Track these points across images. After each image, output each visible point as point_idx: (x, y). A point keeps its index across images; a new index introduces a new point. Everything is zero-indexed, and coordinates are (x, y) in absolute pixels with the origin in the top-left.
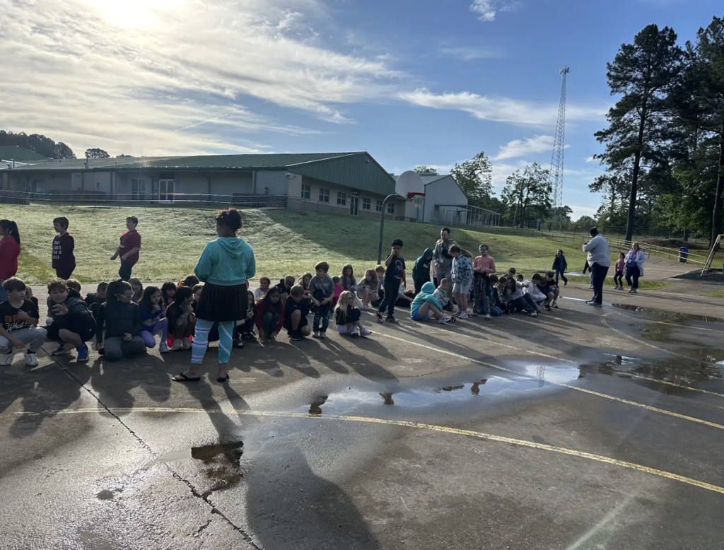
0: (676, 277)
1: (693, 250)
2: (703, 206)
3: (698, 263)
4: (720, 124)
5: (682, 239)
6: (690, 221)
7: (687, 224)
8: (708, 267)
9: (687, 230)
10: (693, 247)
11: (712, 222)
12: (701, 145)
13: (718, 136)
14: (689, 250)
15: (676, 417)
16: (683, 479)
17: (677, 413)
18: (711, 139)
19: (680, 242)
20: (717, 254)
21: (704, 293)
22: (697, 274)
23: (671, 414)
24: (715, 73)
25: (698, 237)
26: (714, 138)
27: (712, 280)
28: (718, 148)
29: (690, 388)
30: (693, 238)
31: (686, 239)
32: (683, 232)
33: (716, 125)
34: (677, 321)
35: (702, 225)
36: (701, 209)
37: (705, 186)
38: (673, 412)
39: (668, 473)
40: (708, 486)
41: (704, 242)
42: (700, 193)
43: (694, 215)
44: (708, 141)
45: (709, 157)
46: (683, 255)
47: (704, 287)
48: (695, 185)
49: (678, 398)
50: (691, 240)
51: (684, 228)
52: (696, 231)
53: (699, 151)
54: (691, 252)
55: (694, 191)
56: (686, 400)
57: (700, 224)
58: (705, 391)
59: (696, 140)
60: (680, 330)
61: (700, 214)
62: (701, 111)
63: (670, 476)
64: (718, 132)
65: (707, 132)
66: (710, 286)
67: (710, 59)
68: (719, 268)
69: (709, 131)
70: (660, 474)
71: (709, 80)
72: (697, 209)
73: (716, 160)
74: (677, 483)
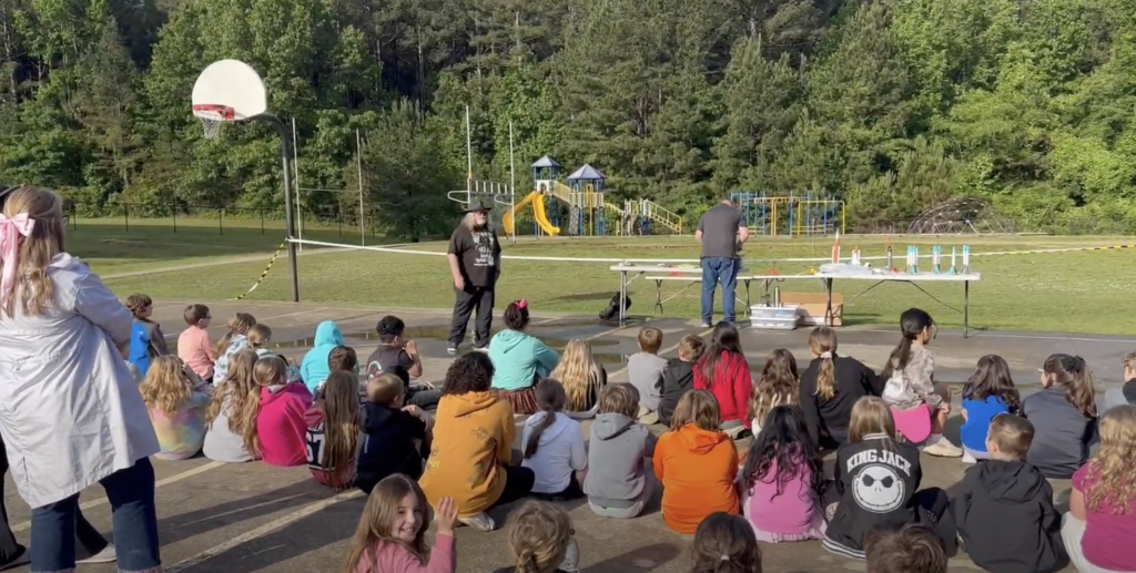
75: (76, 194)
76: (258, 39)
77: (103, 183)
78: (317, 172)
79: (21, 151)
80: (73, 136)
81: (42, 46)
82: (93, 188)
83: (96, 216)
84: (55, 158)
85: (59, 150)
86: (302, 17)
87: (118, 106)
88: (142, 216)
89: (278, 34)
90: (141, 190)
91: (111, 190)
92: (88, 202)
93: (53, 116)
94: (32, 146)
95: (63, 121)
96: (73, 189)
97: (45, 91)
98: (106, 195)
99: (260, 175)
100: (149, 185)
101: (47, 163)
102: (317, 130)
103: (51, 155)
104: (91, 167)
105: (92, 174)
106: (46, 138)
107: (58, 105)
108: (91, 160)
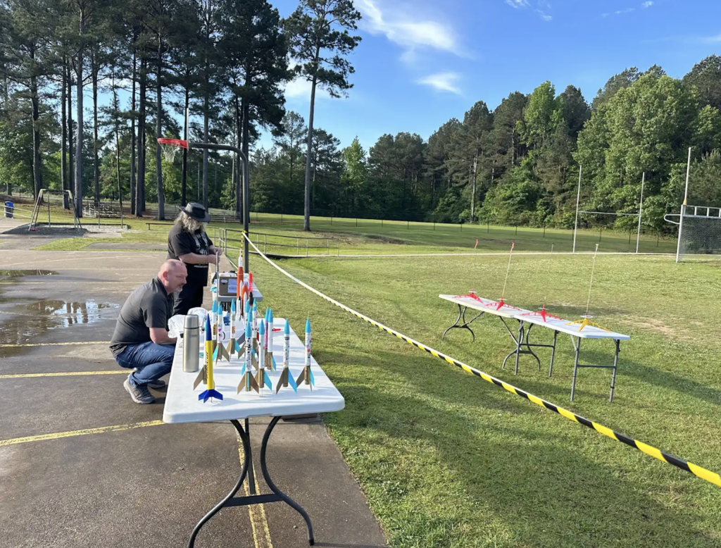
0: (4, 233)
1: (18, 205)
2: (22, 159)
3: (24, 217)
4: (28, 78)
5: (6, 193)
6: (11, 174)
7: (9, 178)
8: (34, 221)
9: (10, 184)
10: (19, 201)
11: (33, 176)
12: (12, 96)
13: (28, 90)
14: (14, 205)
15: (18, 378)
16: (31, 439)
17: (17, 374)
18: (21, 92)
19: (4, 197)
20: (42, 208)
21: (33, 248)
22: (25, 228)
23: (11, 376)
24: (16, 23)
25: (22, 191)
26: (24, 91)
27: (40, 233)
28: (30, 102)
29: (28, 345)
30: (17, 192)
31: (10, 194)
32: (6, 186)
33: (25, 78)
34: (10, 279)
35: (24, 178)
36: (21, 163)
37: (21, 139)
38: (13, 374)
39: (14, 440)
40: (55, 436)
41: (28, 196)
42: (18, 147)
43: (14, 169)
44: (19, 94)
45: (21, 110)
46: (8, 210)
47: (32, 242)
48: (12, 137)
49: (18, 359)
50: (15, 194)
51: (6, 182)
52: (19, 185)
53: (10, 102)
54: (16, 206)
55: (12, 144)
56: (25, 358)
57: (22, 178)
58: (43, 344)
59: (6, 89)
60: (14, 288)
61: (20, 168)
62: (8, 60)
63: (18, 441)
64: (28, 86)
65: (16, 84)
66: (38, 240)
67: (9, 6)
68: (45, 221)
69: (18, 83)
70: (6, 444)
71: (12, 29)
72: (17, 162)
73: (29, 114)
74: (24, 445)
75: (531, 215)
76: (638, 121)
77: (545, 210)
78: (665, 204)
79: (508, 193)
80: (534, 185)
81: (526, 139)
82: (540, 211)
83: (538, 227)
84: (523, 196)
85: (527, 192)
86: (670, 104)
87: (559, 167)
88: (561, 228)
89: (651, 116)
90: (562, 215)
91: (549, 213)
92: (536, 220)
93: (527, 174)
94: (514, 190)
95: (531, 177)
96: (530, 213)
97: (525, 161)
98: (545, 216)
99: (628, 206)
100: (567, 211)
101: (518, 199)
102: (670, 177)
103: (521, 194)
104: (541, 200)
105: (541, 205)
106: (520, 185)
107: (531, 169)
108: (542, 197)
